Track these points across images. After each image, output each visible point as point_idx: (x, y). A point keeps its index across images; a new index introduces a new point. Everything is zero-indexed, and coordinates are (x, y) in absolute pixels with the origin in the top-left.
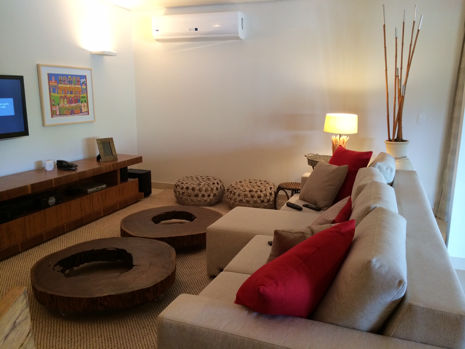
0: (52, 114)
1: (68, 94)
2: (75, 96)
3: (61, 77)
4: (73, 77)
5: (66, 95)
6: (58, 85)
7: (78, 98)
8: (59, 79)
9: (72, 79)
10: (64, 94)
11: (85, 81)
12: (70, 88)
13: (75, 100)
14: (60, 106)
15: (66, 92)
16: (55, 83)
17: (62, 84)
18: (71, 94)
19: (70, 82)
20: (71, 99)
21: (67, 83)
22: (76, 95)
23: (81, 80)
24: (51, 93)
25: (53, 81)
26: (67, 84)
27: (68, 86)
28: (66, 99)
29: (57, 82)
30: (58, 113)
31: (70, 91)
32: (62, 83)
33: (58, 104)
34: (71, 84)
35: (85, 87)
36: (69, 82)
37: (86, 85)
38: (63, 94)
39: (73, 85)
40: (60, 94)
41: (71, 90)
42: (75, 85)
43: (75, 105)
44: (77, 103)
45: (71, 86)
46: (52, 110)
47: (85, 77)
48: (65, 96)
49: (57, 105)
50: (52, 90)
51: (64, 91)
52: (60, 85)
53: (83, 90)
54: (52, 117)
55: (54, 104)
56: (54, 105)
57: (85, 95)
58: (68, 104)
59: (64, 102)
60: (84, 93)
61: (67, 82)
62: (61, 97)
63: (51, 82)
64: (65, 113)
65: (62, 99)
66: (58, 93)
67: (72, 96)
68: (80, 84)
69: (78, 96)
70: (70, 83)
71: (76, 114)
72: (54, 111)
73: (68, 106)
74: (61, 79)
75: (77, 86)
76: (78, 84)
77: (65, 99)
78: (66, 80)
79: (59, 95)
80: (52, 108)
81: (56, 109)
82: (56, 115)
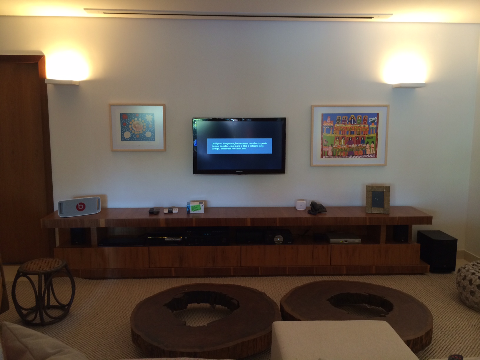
0: (322, 154)
1: (347, 134)
2: (358, 136)
3: (340, 117)
4: (358, 116)
6: (334, 125)
8: (337, 119)
9: (356, 118)
11: (376, 119)
12: (351, 128)
13: (356, 140)
14: (334, 146)
17: (341, 123)
19: (352, 122)
21: (348, 122)
22: (359, 135)
23: (369, 119)
27: (349, 126)
28: (344, 139)
31: (351, 132)
32: (340, 123)
33: (332, 145)
34: (354, 123)
35: (376, 126)
36: (351, 121)
37: (377, 124)
38: (340, 134)
39: (357, 124)
41: (352, 130)
42: (359, 124)
43: (355, 146)
44: (360, 144)
46: (323, 151)
47: (377, 115)
48: (343, 137)
49: (330, 146)
51: (341, 131)
52: (336, 125)
53: (371, 130)
54: (322, 157)
55: (326, 144)
56: (325, 146)
57: (374, 135)
59: (340, 143)
60: (373, 133)
61: (348, 121)
62: (336, 138)
64: (340, 154)
65: (338, 139)
68: (367, 123)
69: (363, 137)
70: (351, 123)
71: (356, 156)
72: (325, 151)
73: (346, 147)
74: (340, 119)
75: (362, 126)
76: (365, 124)
77: (342, 139)
78: (347, 120)
80: (323, 148)
81: (328, 150)
82: (328, 156)
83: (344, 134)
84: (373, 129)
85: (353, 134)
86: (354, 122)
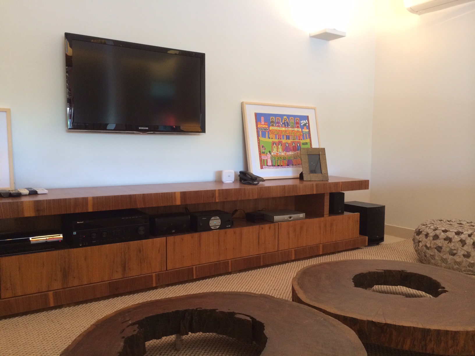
0: (262, 164)
1: (283, 139)
2: (293, 142)
3: (274, 118)
4: (290, 118)
5: (281, 140)
6: (269, 127)
7: (298, 145)
8: (271, 120)
9: (289, 120)
10: (278, 139)
11: (307, 122)
12: (285, 131)
13: (293, 147)
14: (272, 154)
15: (280, 137)
16: (264, 125)
17: (276, 126)
18: (287, 139)
19: (286, 124)
20: (287, 146)
21: (282, 125)
22: (294, 140)
23: (301, 122)
24: (260, 138)
25: (263, 123)
26: (282, 127)
27: (284, 129)
28: (281, 145)
29: (267, 124)
30: (270, 163)
31: (287, 136)
32: (274, 125)
33: (270, 152)
35: (307, 130)
36: (284, 123)
37: (309, 128)
38: (276, 138)
39: (290, 128)
40: (272, 138)
41: (287, 134)
42: (293, 127)
43: (293, 153)
44: (297, 151)
45: (287, 129)
46: (261, 159)
47: (307, 118)
48: (280, 142)
49: (268, 153)
50: (260, 133)
51: (277, 135)
52: (271, 128)
53: (305, 135)
55: (263, 151)
56: (264, 153)
57: (308, 141)
58: (283, 152)
59: (277, 149)
60: (307, 138)
61: (281, 123)
62: (273, 143)
63: (259, 123)
64: (280, 163)
65: (275, 145)
66: (270, 138)
67: (289, 141)
68: (299, 126)
70: (285, 126)
71: (295, 165)
72: (264, 160)
73: (284, 154)
74: (274, 120)
75: (296, 129)
76: (298, 127)
77: (279, 145)
78: (280, 122)
79: (271, 140)
80: (261, 156)
81: (266, 158)
82: (267, 166)
83: (281, 139)
84: (306, 134)
85: (289, 139)
86: (288, 125)
